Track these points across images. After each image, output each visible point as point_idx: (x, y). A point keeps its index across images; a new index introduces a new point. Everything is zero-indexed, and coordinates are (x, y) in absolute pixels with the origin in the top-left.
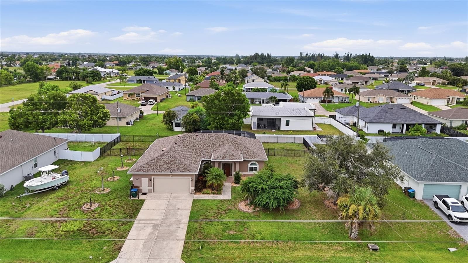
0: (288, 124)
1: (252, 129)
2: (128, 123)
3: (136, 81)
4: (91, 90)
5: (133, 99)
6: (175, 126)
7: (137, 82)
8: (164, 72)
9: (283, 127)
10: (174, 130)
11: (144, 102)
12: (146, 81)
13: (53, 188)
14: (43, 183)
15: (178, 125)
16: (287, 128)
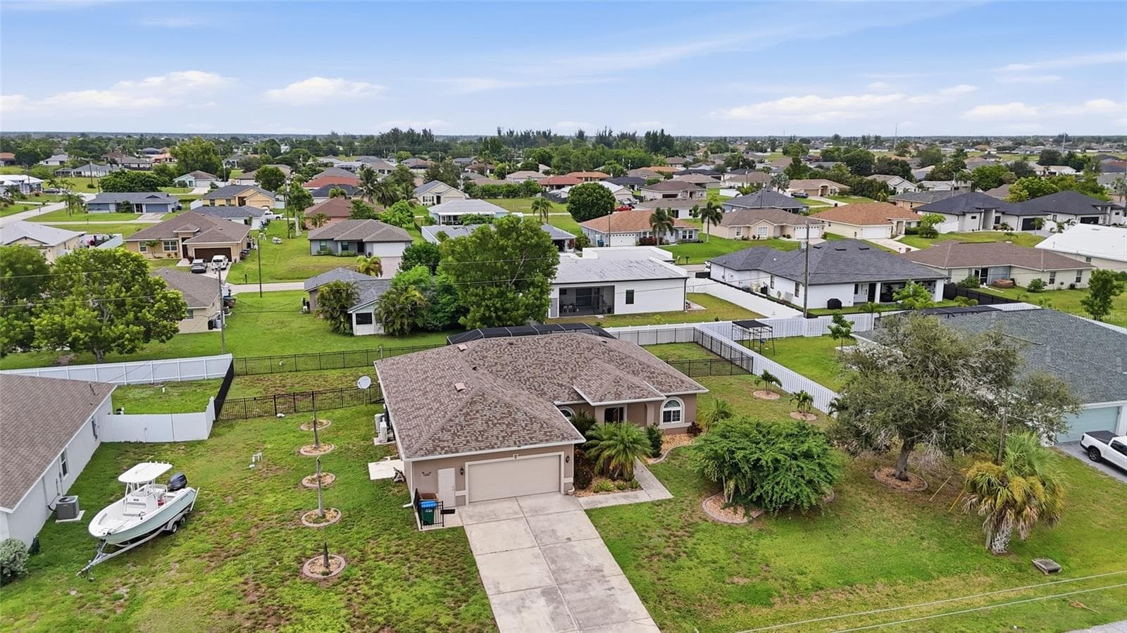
0: (630, 298)
1: (549, 317)
2: (211, 325)
3: (113, 208)
4: (26, 238)
5: (157, 255)
6: (358, 323)
7: (117, 210)
8: (176, 180)
9: (620, 307)
10: (354, 333)
11: (201, 264)
12: (144, 207)
13: (163, 529)
14: (146, 518)
15: (364, 319)
16: (630, 309)
